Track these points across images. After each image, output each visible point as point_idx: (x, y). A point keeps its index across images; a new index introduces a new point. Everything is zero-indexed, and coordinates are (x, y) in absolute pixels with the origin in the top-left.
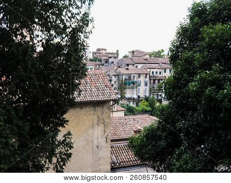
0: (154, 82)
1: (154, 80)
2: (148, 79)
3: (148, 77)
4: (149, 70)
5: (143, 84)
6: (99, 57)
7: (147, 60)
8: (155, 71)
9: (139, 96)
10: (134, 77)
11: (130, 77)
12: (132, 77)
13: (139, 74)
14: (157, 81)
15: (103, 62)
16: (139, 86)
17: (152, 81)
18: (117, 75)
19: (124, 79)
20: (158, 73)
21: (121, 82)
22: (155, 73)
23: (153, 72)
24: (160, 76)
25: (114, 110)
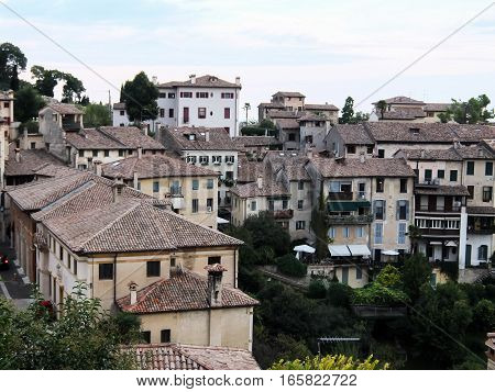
0: (432, 207)
1: (432, 200)
2: (408, 196)
3: (409, 189)
4: (413, 165)
5: (391, 211)
6: (275, 121)
7: (417, 130)
8: (435, 167)
9: (378, 252)
10: (362, 187)
11: (347, 188)
12: (355, 188)
13: (380, 179)
14: (440, 204)
15: (283, 136)
16: (380, 216)
17: (424, 203)
18: (307, 181)
19: (326, 194)
20: (447, 175)
21: (317, 203)
22: (434, 175)
23: (428, 173)
24: (453, 184)
25: (213, 304)
